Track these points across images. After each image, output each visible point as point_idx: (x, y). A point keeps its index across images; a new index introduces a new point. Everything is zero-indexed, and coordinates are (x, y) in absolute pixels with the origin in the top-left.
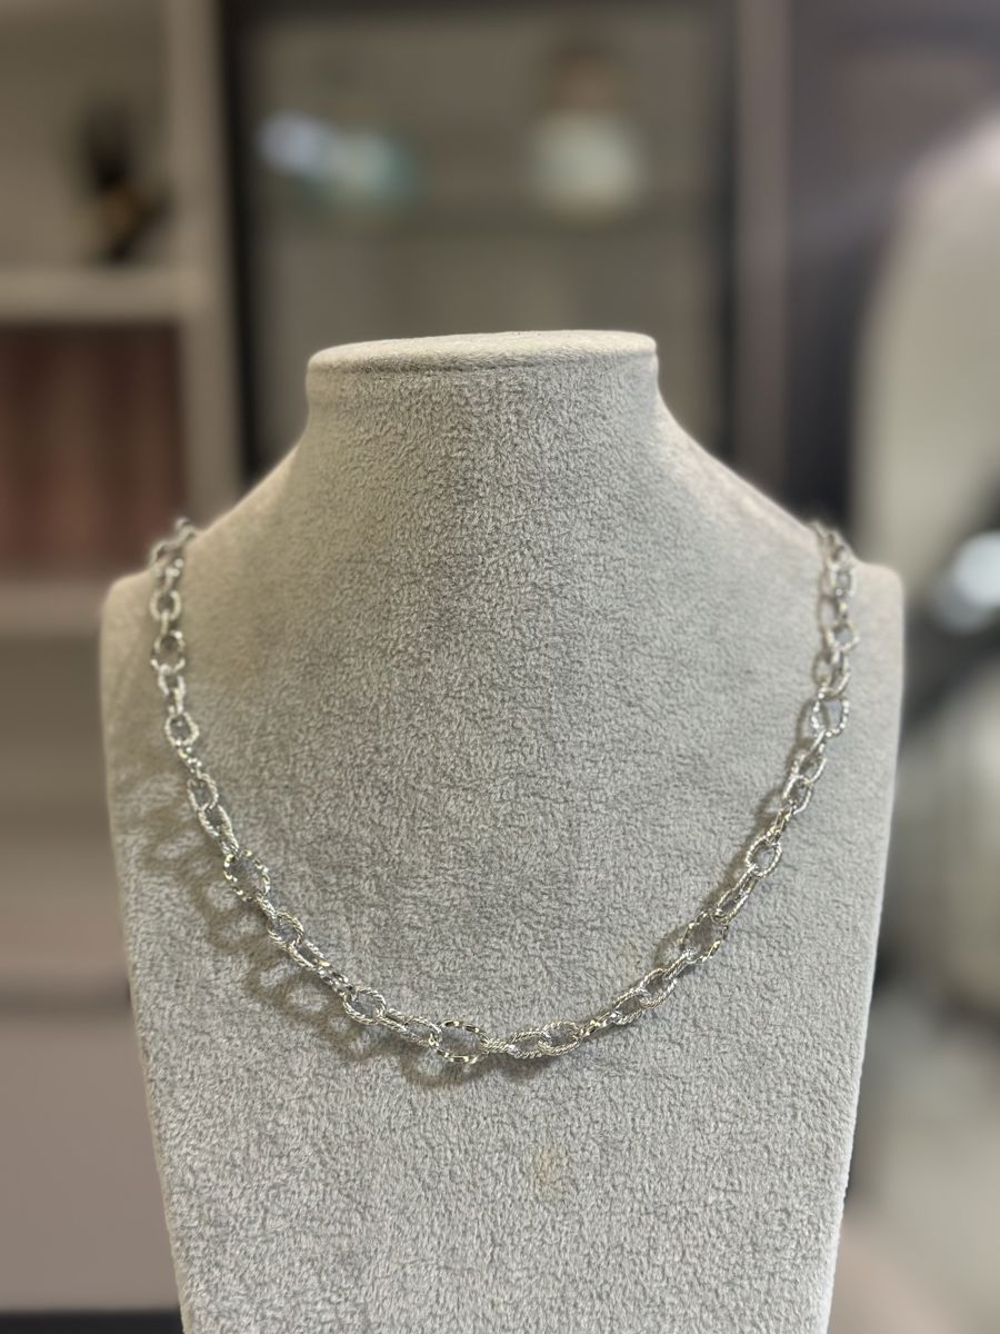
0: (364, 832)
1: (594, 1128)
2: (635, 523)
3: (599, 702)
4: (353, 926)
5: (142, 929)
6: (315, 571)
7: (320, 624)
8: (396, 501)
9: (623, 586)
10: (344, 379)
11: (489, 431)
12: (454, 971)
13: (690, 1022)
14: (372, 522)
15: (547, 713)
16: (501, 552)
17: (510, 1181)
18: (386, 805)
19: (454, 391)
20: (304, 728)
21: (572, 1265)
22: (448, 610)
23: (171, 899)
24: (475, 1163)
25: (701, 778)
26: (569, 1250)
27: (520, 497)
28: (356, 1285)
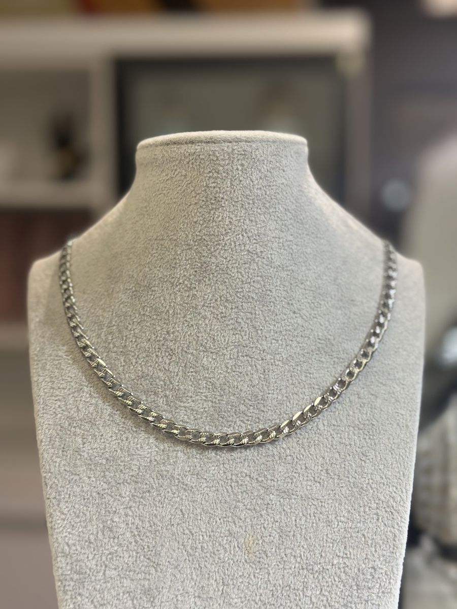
0: (161, 374)
1: (275, 525)
2: (298, 224)
3: (279, 310)
5: (46, 422)
6: (139, 246)
7: (141, 271)
8: (181, 209)
11: (227, 173)
13: (324, 471)
14: (168, 220)
15: (253, 316)
16: (232, 234)
17: (232, 552)
18: (172, 360)
19: (211, 153)
20: (131, 323)
21: (264, 596)
22: (205, 263)
23: (61, 408)
24: (214, 542)
25: (329, 351)
26: (262, 588)
27: (242, 207)
28: (152, 605)
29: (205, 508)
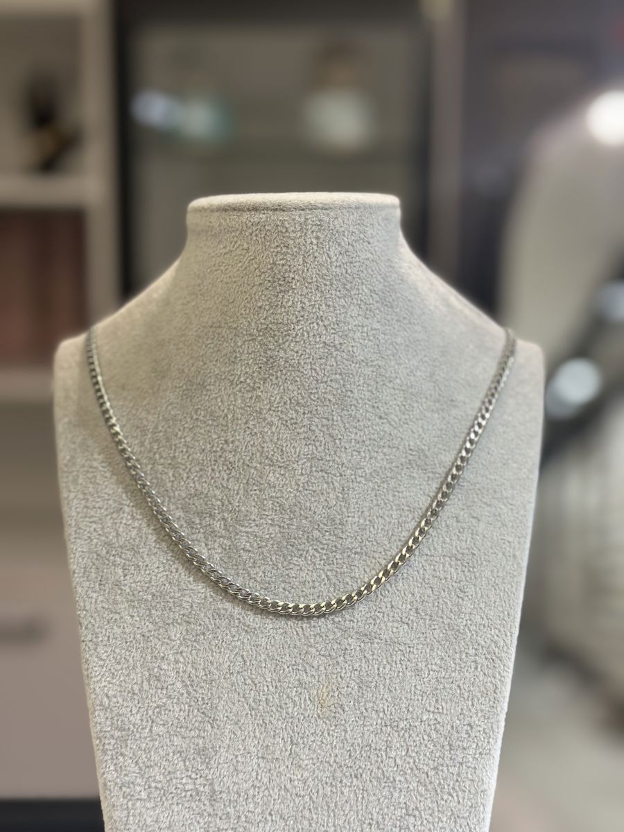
0: (217, 492)
1: (354, 674)
2: (386, 307)
3: (362, 415)
5: (79, 549)
6: (190, 333)
7: (193, 365)
8: (242, 291)
10: (211, 215)
11: (299, 248)
12: (271, 577)
13: (414, 610)
14: (227, 303)
15: (330, 422)
16: (305, 323)
17: (303, 705)
18: (230, 476)
19: (279, 223)
20: (182, 429)
21: (339, 757)
22: (272, 357)
23: (97, 531)
24: (281, 694)
25: (423, 463)
26: (338, 747)
28: (207, 767)
29: (270, 654)
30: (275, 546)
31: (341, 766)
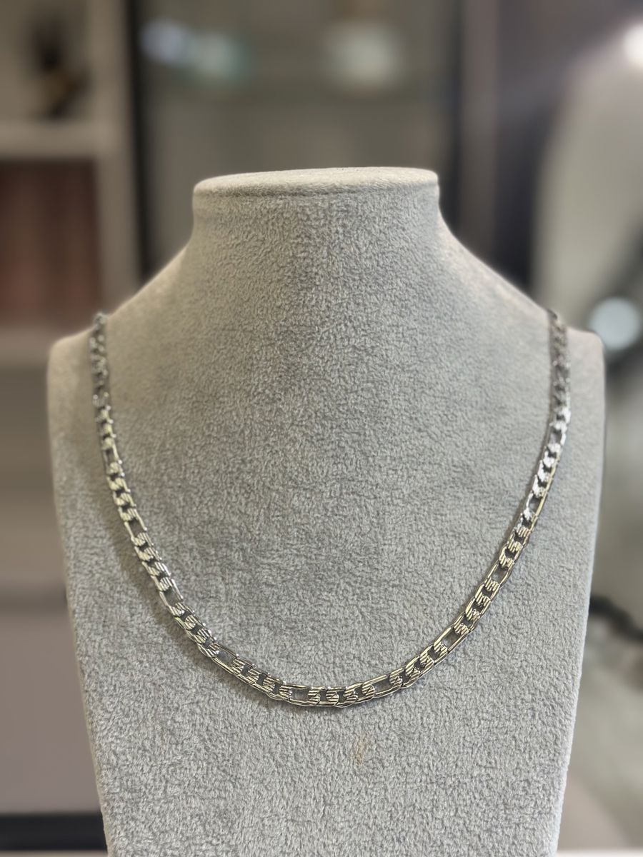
0: (235, 519)
1: (395, 724)
2: (424, 304)
3: (398, 428)
4: (227, 584)
5: (79, 586)
6: (200, 337)
7: (203, 374)
8: (258, 288)
9: (415, 347)
10: (220, 201)
11: (323, 239)
12: (297, 615)
14: (240, 302)
15: (362, 437)
16: (331, 324)
17: (336, 761)
18: (249, 500)
19: (299, 210)
20: (192, 446)
21: (379, 818)
22: (294, 365)
23: (100, 565)
24: (312, 748)
25: (469, 481)
26: (377, 808)
27: (345, 285)
28: (230, 832)
30: (301, 580)
31: (381, 829)
